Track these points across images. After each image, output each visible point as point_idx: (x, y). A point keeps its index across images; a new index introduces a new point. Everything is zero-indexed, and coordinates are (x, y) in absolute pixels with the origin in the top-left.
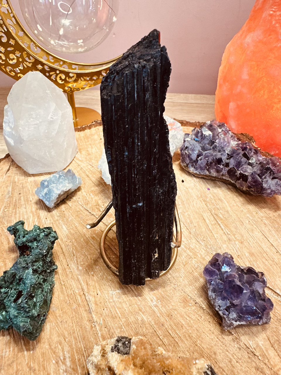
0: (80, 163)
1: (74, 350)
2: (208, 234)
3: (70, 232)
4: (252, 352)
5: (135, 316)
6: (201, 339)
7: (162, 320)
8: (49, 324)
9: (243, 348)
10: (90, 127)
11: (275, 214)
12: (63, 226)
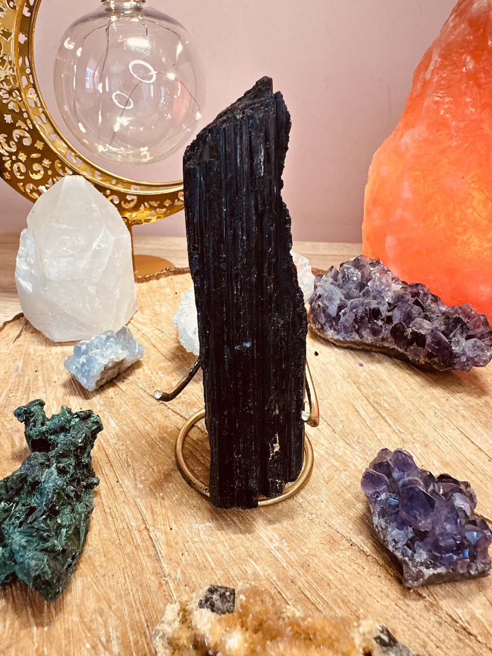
0: (140, 327)
1: (128, 625)
2: (365, 433)
3: (123, 430)
4: (464, 629)
5: (240, 566)
6: (365, 606)
7: (291, 572)
8: (81, 579)
9: (446, 622)
10: (158, 277)
11: (478, 402)
12: (110, 419)
